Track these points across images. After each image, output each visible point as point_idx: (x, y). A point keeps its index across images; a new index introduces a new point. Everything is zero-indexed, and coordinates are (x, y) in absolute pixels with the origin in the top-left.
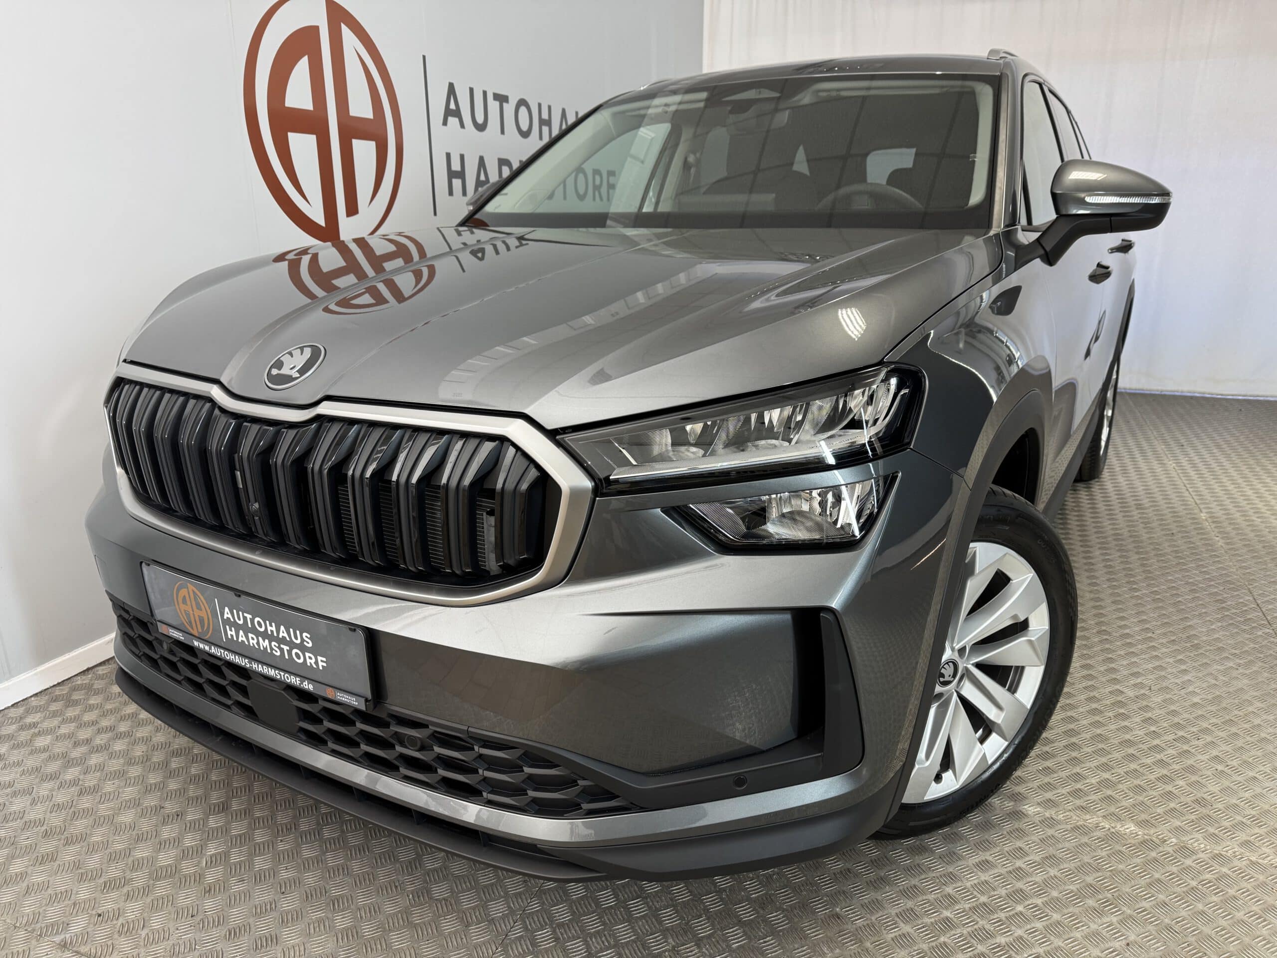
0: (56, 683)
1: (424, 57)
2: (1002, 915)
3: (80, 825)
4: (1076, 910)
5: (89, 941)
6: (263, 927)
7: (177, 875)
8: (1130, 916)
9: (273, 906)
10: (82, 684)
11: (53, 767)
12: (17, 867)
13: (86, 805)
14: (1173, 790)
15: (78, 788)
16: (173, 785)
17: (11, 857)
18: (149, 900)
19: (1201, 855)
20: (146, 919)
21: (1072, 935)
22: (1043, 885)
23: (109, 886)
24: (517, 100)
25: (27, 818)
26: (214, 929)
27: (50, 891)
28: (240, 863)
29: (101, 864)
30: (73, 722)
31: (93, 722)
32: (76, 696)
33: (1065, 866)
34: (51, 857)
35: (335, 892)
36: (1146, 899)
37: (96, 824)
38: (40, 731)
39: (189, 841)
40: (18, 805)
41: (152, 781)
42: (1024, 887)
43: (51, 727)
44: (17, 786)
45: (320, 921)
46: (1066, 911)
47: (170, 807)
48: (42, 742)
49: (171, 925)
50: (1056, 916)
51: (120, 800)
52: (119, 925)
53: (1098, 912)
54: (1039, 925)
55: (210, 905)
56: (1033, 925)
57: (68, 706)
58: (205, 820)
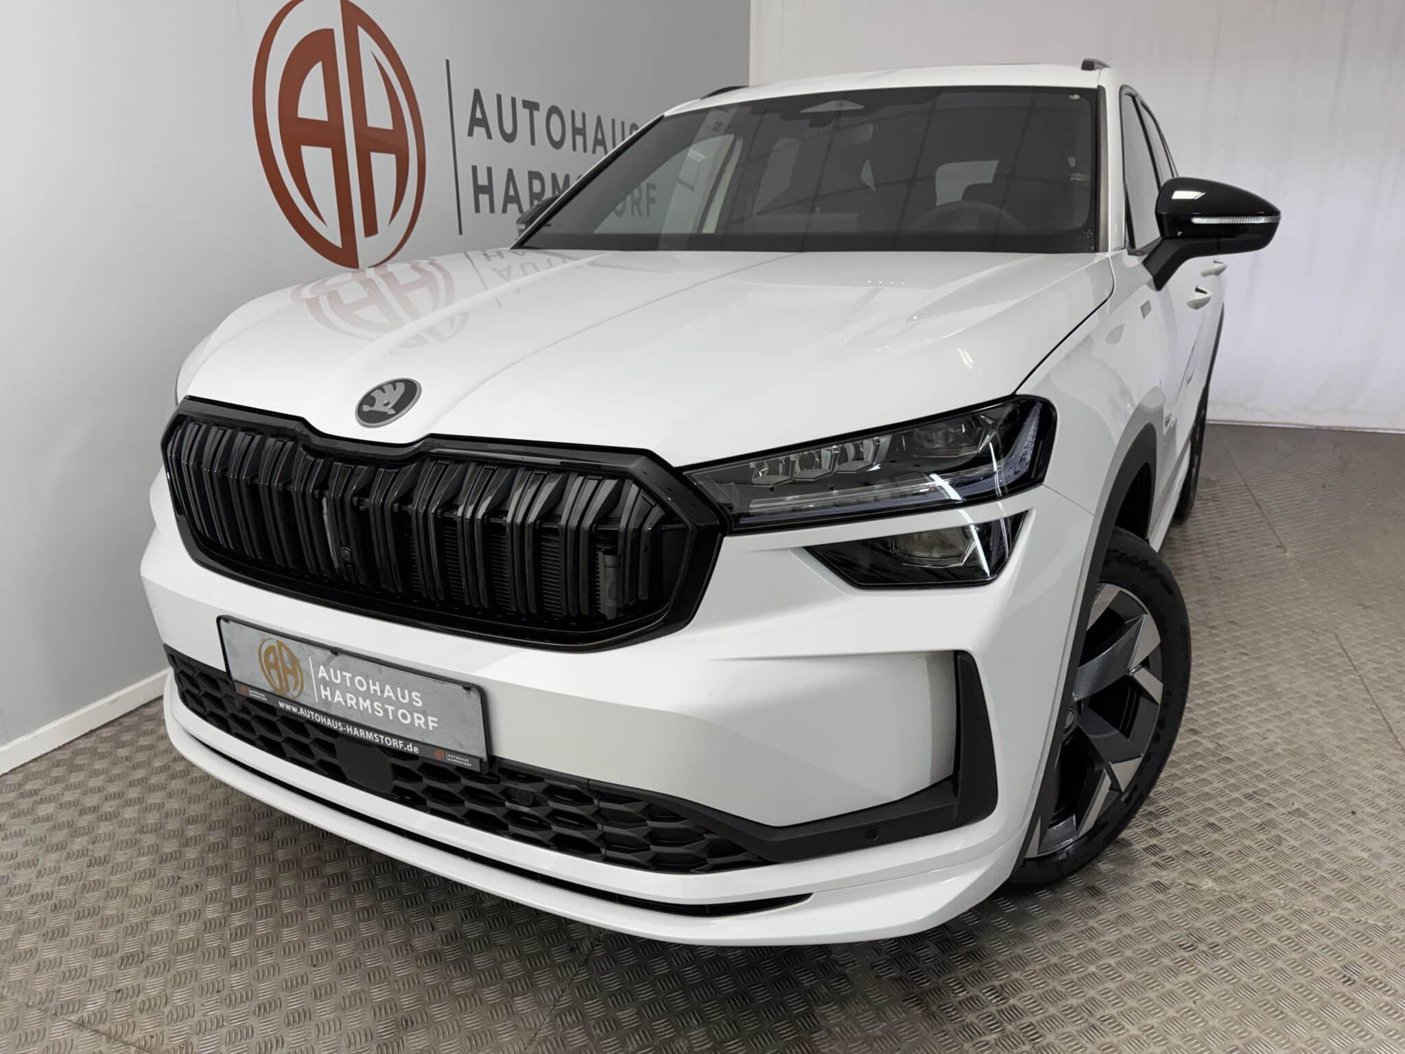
0: (56, 747)
1: (447, 62)
2: (1074, 976)
3: (92, 898)
4: (1151, 970)
5: (108, 1019)
6: (294, 1003)
7: (199, 949)
8: (1207, 975)
9: (305, 980)
10: (85, 748)
11: (59, 837)
12: (26, 942)
13: (97, 877)
14: (1252, 844)
15: (87, 858)
16: (191, 854)
17: (20, 932)
18: (170, 975)
19: (1281, 912)
20: (169, 996)
21: (1147, 996)
22: (1116, 944)
23: (126, 961)
24: (549, 106)
25: (33, 891)
26: (242, 1004)
27: (63, 968)
28: (267, 935)
29: (117, 939)
30: (77, 789)
31: (99, 788)
32: (79, 761)
33: (1140, 924)
34: (63, 932)
35: (370, 964)
36: (1223, 957)
37: (109, 896)
38: (41, 799)
39: (212, 912)
40: (23, 876)
41: (169, 851)
42: (1097, 947)
43: (54, 795)
44: (20, 859)
45: (355, 993)
46: (1140, 971)
47: (188, 878)
48: (43, 810)
49: (197, 1001)
50: (1129, 977)
51: (133, 870)
52: (140, 1000)
53: (1173, 971)
54: (1112, 986)
55: (235, 979)
56: (1106, 985)
57: (71, 772)
58: (227, 890)
